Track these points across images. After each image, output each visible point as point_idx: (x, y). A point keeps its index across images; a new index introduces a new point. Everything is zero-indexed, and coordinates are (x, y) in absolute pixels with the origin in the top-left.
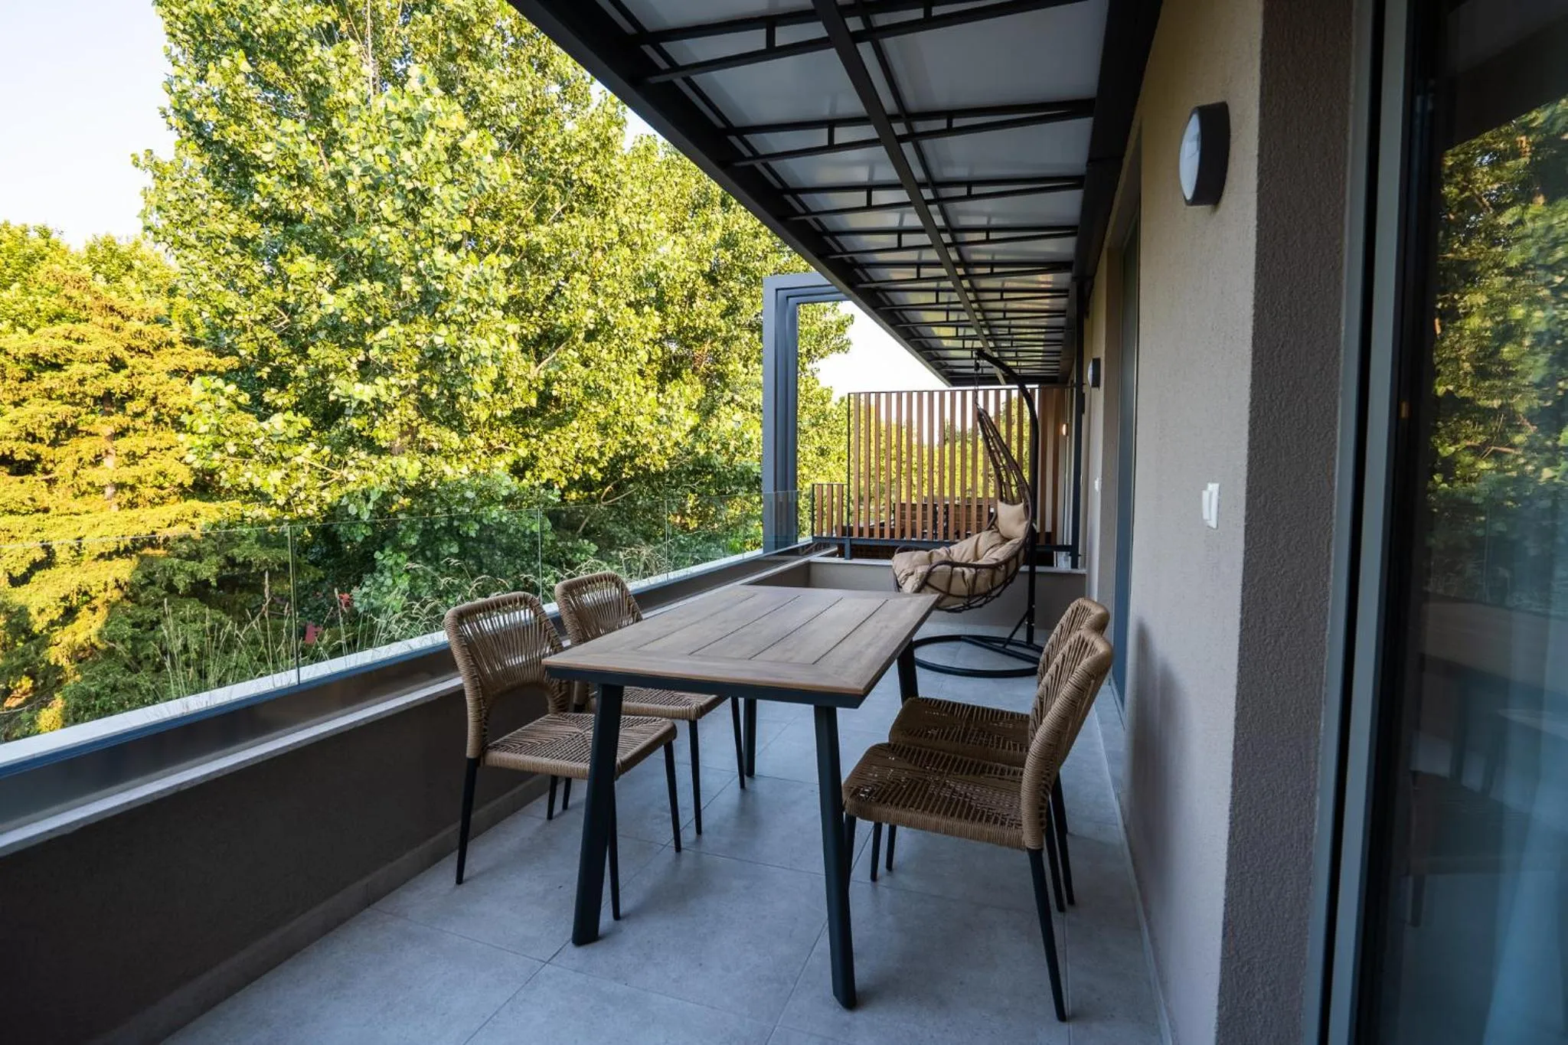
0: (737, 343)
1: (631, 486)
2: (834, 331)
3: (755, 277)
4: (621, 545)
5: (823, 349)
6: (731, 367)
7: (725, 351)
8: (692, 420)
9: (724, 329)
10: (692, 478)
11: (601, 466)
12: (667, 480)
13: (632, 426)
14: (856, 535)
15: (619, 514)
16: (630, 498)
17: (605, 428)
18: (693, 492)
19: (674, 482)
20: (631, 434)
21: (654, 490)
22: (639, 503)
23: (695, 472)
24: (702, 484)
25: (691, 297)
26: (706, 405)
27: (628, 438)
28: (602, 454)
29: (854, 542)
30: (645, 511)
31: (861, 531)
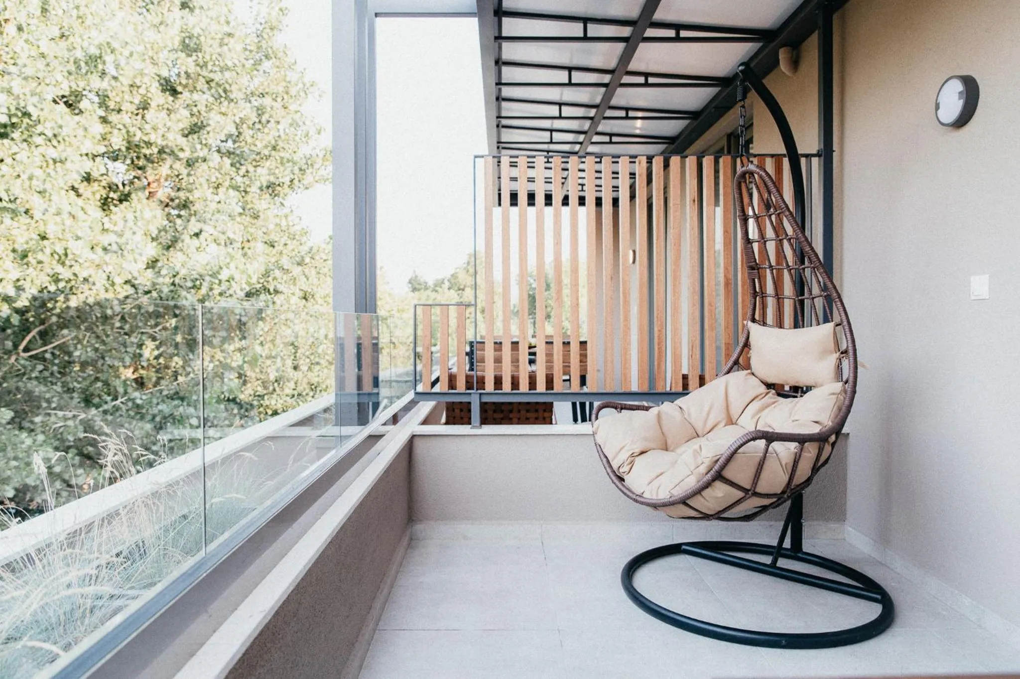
0: (204, 166)
1: (65, 332)
2: (319, 161)
3: (225, 91)
4: (49, 408)
5: (308, 179)
6: (197, 194)
7: (189, 175)
8: (151, 250)
9: (187, 149)
10: (152, 322)
11: (19, 304)
12: (118, 324)
13: (66, 255)
14: (490, 386)
15: (46, 369)
16: (62, 348)
17: (25, 256)
18: (154, 339)
19: (127, 327)
20: (63, 264)
21: (98, 337)
22: (77, 353)
23: (157, 315)
24: (165, 329)
25: (144, 106)
26: (166, 238)
27: (59, 269)
28: (19, 289)
29: (486, 399)
30: (84, 365)
31: (498, 382)
